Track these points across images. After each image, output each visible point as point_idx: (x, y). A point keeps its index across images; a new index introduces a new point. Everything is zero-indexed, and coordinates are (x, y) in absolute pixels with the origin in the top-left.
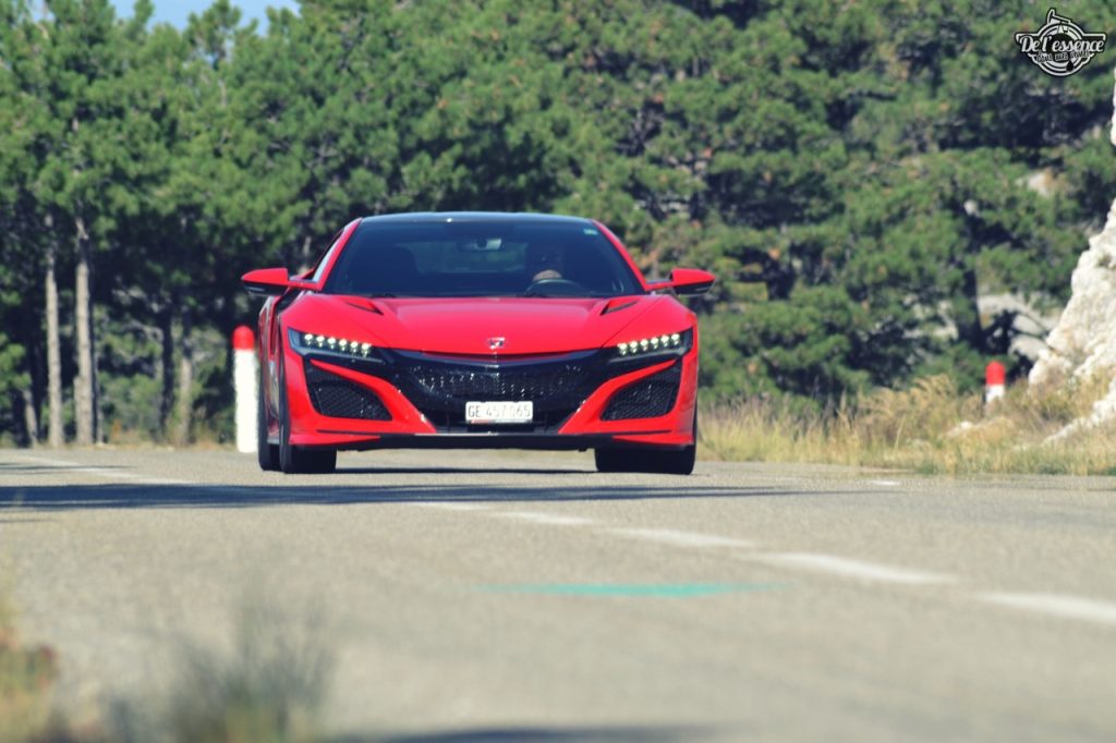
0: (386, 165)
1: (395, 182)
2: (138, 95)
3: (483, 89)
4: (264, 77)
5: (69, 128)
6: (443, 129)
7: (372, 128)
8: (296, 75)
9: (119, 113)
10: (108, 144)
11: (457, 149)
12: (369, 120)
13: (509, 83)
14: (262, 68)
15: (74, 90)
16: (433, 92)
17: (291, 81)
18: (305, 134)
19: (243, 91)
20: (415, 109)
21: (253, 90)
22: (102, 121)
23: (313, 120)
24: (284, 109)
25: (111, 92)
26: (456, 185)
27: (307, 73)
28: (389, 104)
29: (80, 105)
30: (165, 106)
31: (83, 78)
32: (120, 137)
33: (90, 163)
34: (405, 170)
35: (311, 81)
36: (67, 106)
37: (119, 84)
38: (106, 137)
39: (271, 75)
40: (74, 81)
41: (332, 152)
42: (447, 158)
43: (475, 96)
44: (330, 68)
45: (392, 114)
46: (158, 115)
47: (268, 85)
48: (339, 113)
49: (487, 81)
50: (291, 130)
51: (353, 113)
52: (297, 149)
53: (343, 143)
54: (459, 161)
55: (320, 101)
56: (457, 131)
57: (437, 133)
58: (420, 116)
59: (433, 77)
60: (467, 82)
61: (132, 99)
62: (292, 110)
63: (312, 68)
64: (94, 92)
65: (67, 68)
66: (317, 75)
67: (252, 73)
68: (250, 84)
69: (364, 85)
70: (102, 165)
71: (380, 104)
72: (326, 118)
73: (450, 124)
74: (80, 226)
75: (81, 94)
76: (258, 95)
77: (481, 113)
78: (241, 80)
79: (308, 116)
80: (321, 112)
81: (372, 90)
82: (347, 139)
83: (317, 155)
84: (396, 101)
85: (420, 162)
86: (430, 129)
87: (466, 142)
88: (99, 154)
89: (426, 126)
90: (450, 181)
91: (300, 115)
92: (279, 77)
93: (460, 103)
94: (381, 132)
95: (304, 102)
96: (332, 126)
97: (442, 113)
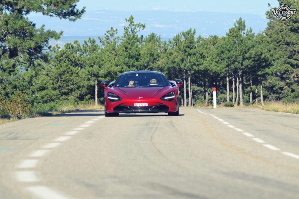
0: (241, 62)
1: (242, 64)
2: (198, 52)
3: (257, 49)
4: (221, 48)
5: (187, 57)
6: (250, 56)
7: (238, 56)
8: (226, 48)
9: (195, 54)
10: (193, 59)
11: (252, 59)
12: (238, 54)
13: (261, 48)
14: (221, 47)
15: (188, 51)
16: (249, 50)
17: (225, 49)
18: (227, 57)
19: (218, 50)
20: (245, 53)
21: (219, 50)
22: (192, 56)
23: (228, 55)
24: (224, 53)
25: (193, 51)
26: (252, 65)
27: (228, 47)
28: (241, 52)
29: (189, 53)
30: (202, 53)
31: (189, 49)
32: (195, 58)
33: (190, 62)
34: (244, 62)
35: (228, 48)
36: (187, 53)
37: (195, 50)
38: (192, 58)
39: (222, 47)
40: (188, 49)
41: (232, 60)
42: (250, 60)
43: (256, 50)
44: (232, 46)
45: (242, 53)
46: (201, 55)
47: (221, 49)
48: (232, 53)
49: (258, 48)
50: (225, 56)
51: (235, 53)
52: (226, 59)
53: (233, 58)
54: (253, 61)
55: (230, 52)
56: (252, 56)
57: (249, 56)
58: (247, 53)
59: (248, 47)
60: (254, 48)
61: (197, 52)
62: (225, 53)
63: (229, 46)
64: (191, 51)
65: (187, 47)
66: (229, 48)
67: (219, 47)
68: (218, 49)
69: (237, 49)
70: (192, 63)
71: (239, 52)
72: (231, 54)
73: (251, 55)
74: (189, 72)
75: (189, 52)
76: (220, 51)
77: (257, 53)
78: (217, 48)
79: (228, 54)
80: (230, 53)
81: (238, 50)
82: (234, 58)
83: (229, 60)
84: (242, 51)
85: (246, 61)
86: (248, 56)
87: (254, 58)
88: (191, 61)
89: (247, 55)
90: (251, 64)
91: (226, 54)
92: (223, 48)
93: (253, 52)
94: (240, 56)
95: (227, 52)
96: (231, 55)
97: (250, 53)
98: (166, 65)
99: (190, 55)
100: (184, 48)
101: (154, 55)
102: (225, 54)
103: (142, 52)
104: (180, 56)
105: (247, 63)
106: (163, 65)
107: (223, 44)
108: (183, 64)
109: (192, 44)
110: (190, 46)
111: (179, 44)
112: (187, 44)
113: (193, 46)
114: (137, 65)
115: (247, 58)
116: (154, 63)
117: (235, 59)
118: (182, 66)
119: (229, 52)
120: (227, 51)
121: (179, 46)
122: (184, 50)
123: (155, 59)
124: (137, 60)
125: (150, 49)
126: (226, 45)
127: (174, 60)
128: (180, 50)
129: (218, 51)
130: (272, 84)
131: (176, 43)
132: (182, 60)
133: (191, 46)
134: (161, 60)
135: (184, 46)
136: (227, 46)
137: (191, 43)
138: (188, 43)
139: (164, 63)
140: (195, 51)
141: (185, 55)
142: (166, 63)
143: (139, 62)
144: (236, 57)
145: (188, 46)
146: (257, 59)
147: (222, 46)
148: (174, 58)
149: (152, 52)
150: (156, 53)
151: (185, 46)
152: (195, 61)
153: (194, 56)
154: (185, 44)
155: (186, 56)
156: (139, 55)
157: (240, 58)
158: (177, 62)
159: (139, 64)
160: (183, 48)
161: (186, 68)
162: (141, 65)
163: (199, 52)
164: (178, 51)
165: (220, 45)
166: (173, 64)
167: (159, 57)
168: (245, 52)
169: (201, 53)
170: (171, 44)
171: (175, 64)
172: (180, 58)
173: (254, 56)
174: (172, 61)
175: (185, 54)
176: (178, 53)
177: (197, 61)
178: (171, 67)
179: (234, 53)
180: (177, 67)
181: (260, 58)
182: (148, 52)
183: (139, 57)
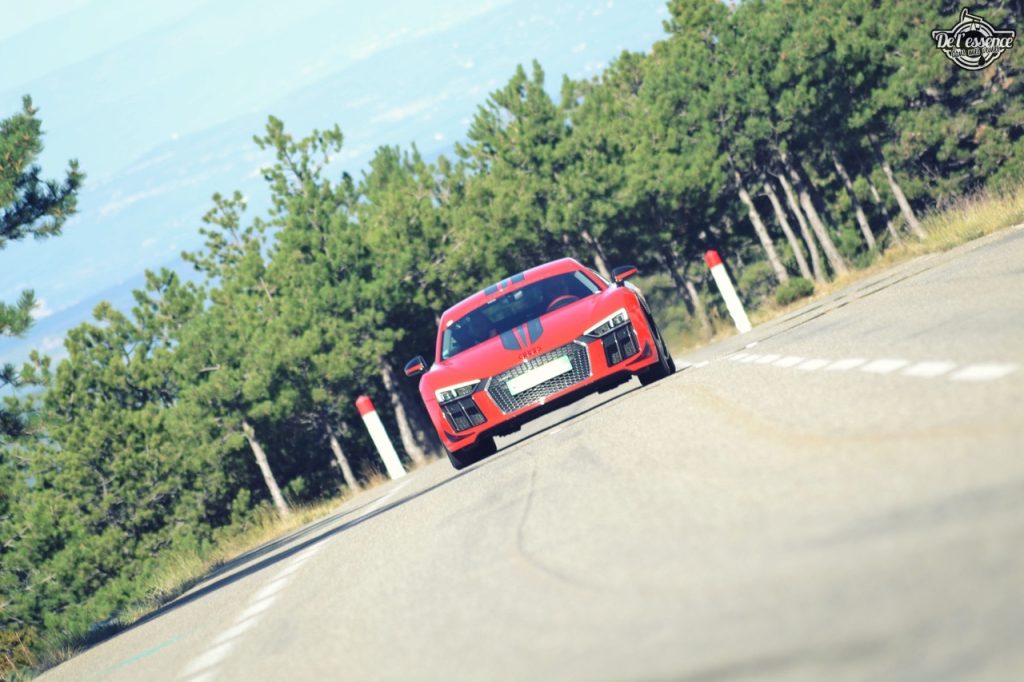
98: (485, 249)
99: (559, 167)
100: (528, 150)
101: (425, 228)
102: (692, 106)
103: (371, 239)
104: (527, 189)
105: (790, 103)
106: (476, 249)
107: (669, 73)
108: (550, 214)
109: (549, 123)
110: (546, 132)
111: (499, 148)
112: (532, 133)
113: (558, 130)
114: (374, 294)
115: (785, 86)
116: (435, 259)
117: (740, 109)
118: (550, 224)
119: (705, 93)
120: (694, 93)
121: (506, 152)
122: (527, 159)
123: (433, 244)
124: (366, 274)
125: (396, 213)
126: (679, 69)
127: (509, 215)
128: (515, 166)
129: (661, 108)
130: (924, 142)
131: (487, 145)
132: (541, 201)
133: (550, 133)
134: (460, 234)
135: (523, 147)
136: (688, 70)
137: (545, 120)
138: (532, 126)
139: (476, 243)
140: (573, 146)
141: (543, 176)
142: (482, 241)
143: (378, 281)
144: (738, 100)
145: (538, 137)
146: (825, 72)
147: (666, 81)
148: (507, 208)
149: (409, 219)
150: (430, 219)
151: (527, 142)
152: (590, 183)
153: (578, 163)
154: (522, 133)
155: (547, 180)
156: (367, 253)
157: (758, 97)
158: (523, 218)
159: (381, 287)
160: (523, 150)
161: (566, 226)
162: (389, 291)
163: (590, 140)
164: (507, 172)
165: (659, 80)
166: (510, 231)
167: (445, 226)
168: (765, 63)
169: (598, 141)
170: (469, 161)
171: (521, 227)
172: (527, 197)
173: (808, 64)
174: (503, 221)
175: (539, 173)
176: (514, 178)
177: (600, 180)
178: (510, 245)
179: (724, 86)
180: (533, 237)
181: (832, 63)
182: (396, 227)
183: (369, 261)
